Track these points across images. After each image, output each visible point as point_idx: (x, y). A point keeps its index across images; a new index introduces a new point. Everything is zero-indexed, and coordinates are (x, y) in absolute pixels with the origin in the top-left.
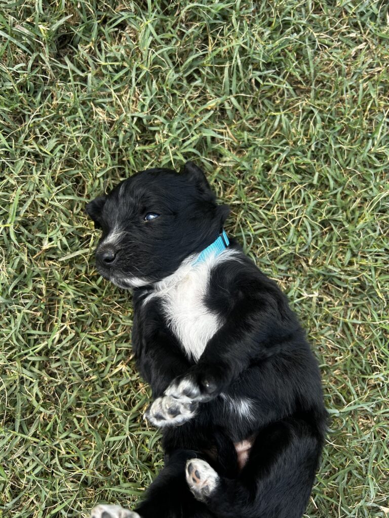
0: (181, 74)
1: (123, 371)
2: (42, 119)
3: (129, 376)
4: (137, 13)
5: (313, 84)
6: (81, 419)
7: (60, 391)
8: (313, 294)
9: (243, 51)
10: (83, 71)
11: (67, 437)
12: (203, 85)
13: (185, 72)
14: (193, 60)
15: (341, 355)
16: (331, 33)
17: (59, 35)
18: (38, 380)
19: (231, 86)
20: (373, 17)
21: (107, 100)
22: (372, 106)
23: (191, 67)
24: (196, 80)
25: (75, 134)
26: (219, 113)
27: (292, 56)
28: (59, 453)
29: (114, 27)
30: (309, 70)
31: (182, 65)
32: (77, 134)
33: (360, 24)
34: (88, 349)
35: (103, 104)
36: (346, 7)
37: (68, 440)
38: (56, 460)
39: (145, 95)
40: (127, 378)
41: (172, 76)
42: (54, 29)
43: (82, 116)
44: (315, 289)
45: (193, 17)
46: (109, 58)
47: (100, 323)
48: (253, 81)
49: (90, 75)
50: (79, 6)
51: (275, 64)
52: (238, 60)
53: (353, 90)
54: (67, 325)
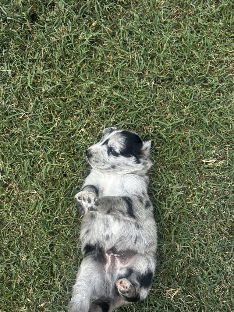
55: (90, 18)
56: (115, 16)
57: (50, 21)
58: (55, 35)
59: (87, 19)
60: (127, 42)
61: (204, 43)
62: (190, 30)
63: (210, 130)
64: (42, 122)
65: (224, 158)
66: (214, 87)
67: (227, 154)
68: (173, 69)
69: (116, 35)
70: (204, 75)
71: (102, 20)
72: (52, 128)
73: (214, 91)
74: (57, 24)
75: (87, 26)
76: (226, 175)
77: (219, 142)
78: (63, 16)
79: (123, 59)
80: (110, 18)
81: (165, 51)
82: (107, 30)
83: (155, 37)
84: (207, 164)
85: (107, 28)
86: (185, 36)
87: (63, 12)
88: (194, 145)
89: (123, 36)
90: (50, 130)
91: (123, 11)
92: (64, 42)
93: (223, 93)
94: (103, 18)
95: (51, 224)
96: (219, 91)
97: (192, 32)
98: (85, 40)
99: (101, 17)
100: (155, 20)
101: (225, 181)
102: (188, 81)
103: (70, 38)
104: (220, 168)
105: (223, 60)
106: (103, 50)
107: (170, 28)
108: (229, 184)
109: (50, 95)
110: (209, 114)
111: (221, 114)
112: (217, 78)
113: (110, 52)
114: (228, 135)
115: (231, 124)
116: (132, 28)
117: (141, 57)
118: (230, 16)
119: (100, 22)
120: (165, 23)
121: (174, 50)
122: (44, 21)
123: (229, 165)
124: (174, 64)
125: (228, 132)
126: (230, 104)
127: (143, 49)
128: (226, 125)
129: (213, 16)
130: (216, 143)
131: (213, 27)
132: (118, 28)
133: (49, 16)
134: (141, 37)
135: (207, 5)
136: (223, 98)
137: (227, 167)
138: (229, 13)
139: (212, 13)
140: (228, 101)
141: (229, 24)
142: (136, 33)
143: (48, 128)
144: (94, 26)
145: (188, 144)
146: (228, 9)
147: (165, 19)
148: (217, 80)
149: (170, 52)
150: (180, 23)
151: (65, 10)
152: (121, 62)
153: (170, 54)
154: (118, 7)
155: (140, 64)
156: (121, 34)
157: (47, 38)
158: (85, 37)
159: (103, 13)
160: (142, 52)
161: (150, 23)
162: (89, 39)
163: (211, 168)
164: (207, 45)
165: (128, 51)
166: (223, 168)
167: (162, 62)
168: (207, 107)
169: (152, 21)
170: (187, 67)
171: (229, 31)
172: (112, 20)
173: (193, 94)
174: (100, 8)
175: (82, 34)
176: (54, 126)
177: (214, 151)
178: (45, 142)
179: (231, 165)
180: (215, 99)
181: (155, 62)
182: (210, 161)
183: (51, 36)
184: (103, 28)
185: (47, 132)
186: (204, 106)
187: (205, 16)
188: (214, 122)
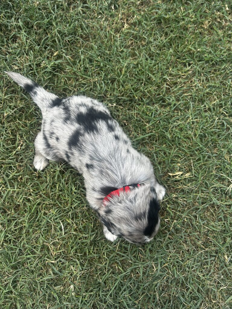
55: (51, 49)
56: (75, 47)
57: (12, 52)
58: (17, 64)
59: (48, 50)
60: (88, 69)
61: (159, 68)
62: (145, 58)
63: (173, 145)
64: (3, 146)
65: (190, 170)
66: (172, 106)
67: (192, 166)
68: (133, 91)
69: (77, 64)
70: (162, 95)
71: (63, 50)
72: (14, 152)
73: (172, 108)
74: (19, 54)
75: (48, 55)
76: (193, 186)
77: (183, 155)
78: (25, 47)
79: (85, 84)
80: (71, 49)
81: (124, 75)
82: (68, 59)
83: (113, 64)
84: (173, 176)
85: (68, 57)
86: (141, 62)
87: (25, 43)
88: (159, 160)
89: (83, 64)
90: (13, 154)
91: (83, 44)
92: (26, 70)
93: (181, 110)
94: (64, 49)
95: (14, 256)
96: (177, 109)
97: (147, 59)
98: (47, 67)
99: (62, 48)
100: (113, 50)
101: (193, 193)
102: (147, 101)
103: (32, 66)
104: (187, 180)
105: (177, 81)
106: (65, 77)
107: (126, 56)
108: (197, 196)
109: (12, 120)
110: (170, 129)
111: (181, 130)
112: (173, 98)
113: (72, 78)
114: (190, 148)
115: (192, 138)
116: (92, 56)
117: (102, 81)
118: (179, 45)
119: (61, 52)
120: (122, 51)
121: (132, 75)
122: (6, 52)
123: (195, 176)
124: (133, 87)
125: (189, 145)
126: (189, 120)
127: (104, 74)
128: (188, 139)
129: (164, 46)
130: (180, 156)
131: (164, 54)
132: (79, 57)
133: (11, 47)
134: (100, 64)
135: (158, 37)
136: (181, 115)
137: (194, 178)
138: (178, 43)
139: (162, 43)
140: (186, 117)
141: (178, 52)
142: (95, 61)
143: (11, 152)
144: (56, 56)
145: (153, 159)
146: (176, 39)
147: (121, 49)
148: (174, 99)
149: (129, 76)
150: (135, 52)
151: (27, 42)
152: (83, 87)
153: (129, 77)
154: (78, 39)
155: (102, 87)
156: (82, 62)
157: (9, 66)
158: (47, 65)
159: (64, 44)
160: (103, 76)
161: (108, 52)
162: (51, 67)
163: (179, 181)
164: (161, 69)
165: (89, 76)
166: (190, 180)
167: (123, 86)
168: (168, 124)
169: (109, 50)
170: (145, 88)
171: (179, 58)
172: (72, 51)
173: (154, 112)
174: (61, 40)
175: (44, 62)
176: (17, 150)
177: (180, 165)
178: (7, 167)
179: (197, 176)
180: (174, 116)
181: (116, 85)
182: (177, 173)
183: (13, 65)
184: (65, 57)
185: (10, 156)
186: (164, 122)
187: (156, 46)
188: (175, 137)
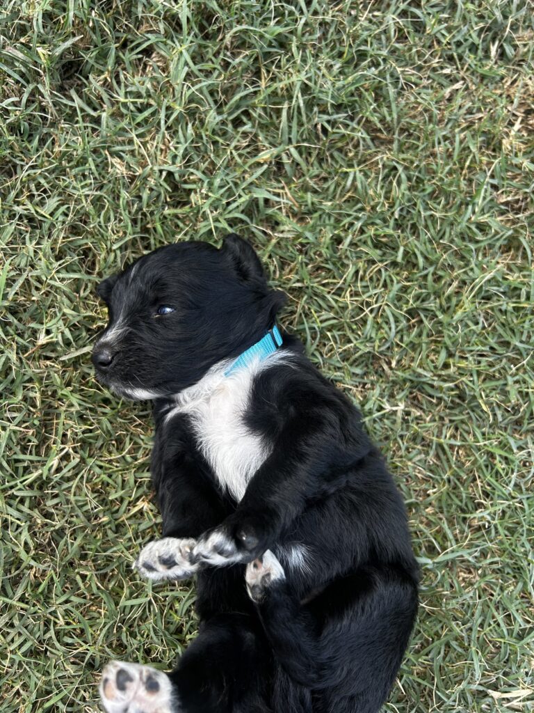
0: (225, 116)
1: (144, 509)
2: (39, 171)
3: (152, 517)
4: (167, 35)
5: (397, 133)
6: (86, 576)
7: (57, 538)
8: (397, 405)
9: (305, 89)
10: (95, 109)
11: (67, 602)
12: (254, 131)
13: (230, 114)
14: (241, 98)
15: (434, 487)
16: (420, 68)
17: (64, 61)
18: (28, 523)
19: (290, 132)
20: (473, 48)
21: (127, 148)
22: (471, 162)
23: (238, 107)
24: (245, 124)
25: (83, 192)
26: (275, 168)
27: (370, 96)
28: (55, 623)
29: (137, 54)
30: (390, 114)
31: (226, 104)
32: (86, 191)
33: (456, 57)
34: (98, 480)
35: (121, 153)
36: (439, 35)
37: (68, 606)
38: (52, 633)
39: (178, 143)
40: (150, 520)
41: (213, 118)
42: (57, 54)
43: (93, 167)
44: (401, 400)
45: (241, 43)
46: (131, 93)
47: (113, 445)
48: (319, 127)
49: (104, 115)
50: (91, 24)
51: (348, 106)
52: (299, 100)
53: (447, 142)
54: (68, 448)
